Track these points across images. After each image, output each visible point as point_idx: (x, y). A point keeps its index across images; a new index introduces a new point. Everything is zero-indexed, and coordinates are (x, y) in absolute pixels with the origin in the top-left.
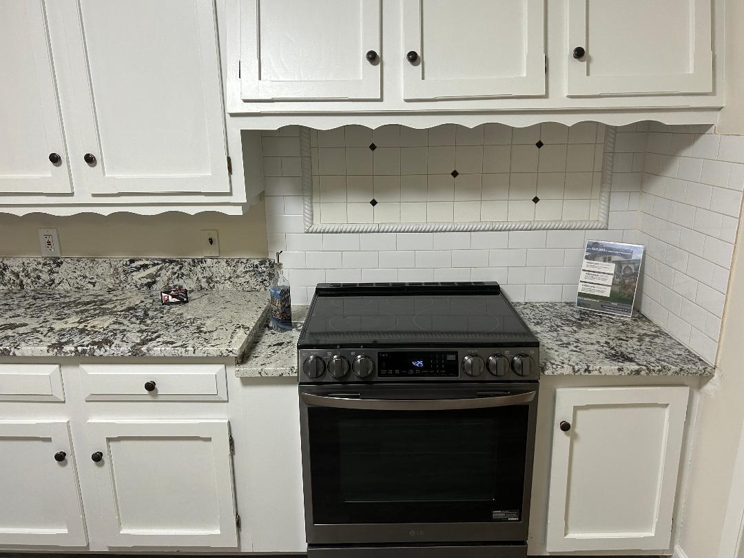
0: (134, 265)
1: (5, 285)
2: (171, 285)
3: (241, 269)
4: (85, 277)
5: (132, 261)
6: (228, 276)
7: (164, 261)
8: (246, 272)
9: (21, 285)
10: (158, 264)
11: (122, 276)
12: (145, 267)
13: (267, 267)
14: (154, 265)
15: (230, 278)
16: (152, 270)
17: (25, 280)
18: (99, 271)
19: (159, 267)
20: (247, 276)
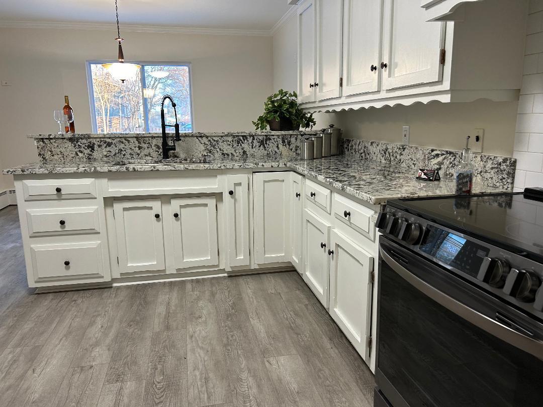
0: (433, 154)
1: (385, 160)
2: (448, 172)
3: (489, 165)
4: (412, 160)
5: (433, 151)
6: (480, 170)
7: (447, 152)
8: (492, 168)
9: (390, 161)
10: (444, 154)
11: (427, 161)
12: (437, 155)
13: (507, 166)
14: (442, 155)
15: (481, 172)
16: (440, 159)
17: (392, 159)
18: (418, 156)
19: (444, 156)
20: (493, 171)
